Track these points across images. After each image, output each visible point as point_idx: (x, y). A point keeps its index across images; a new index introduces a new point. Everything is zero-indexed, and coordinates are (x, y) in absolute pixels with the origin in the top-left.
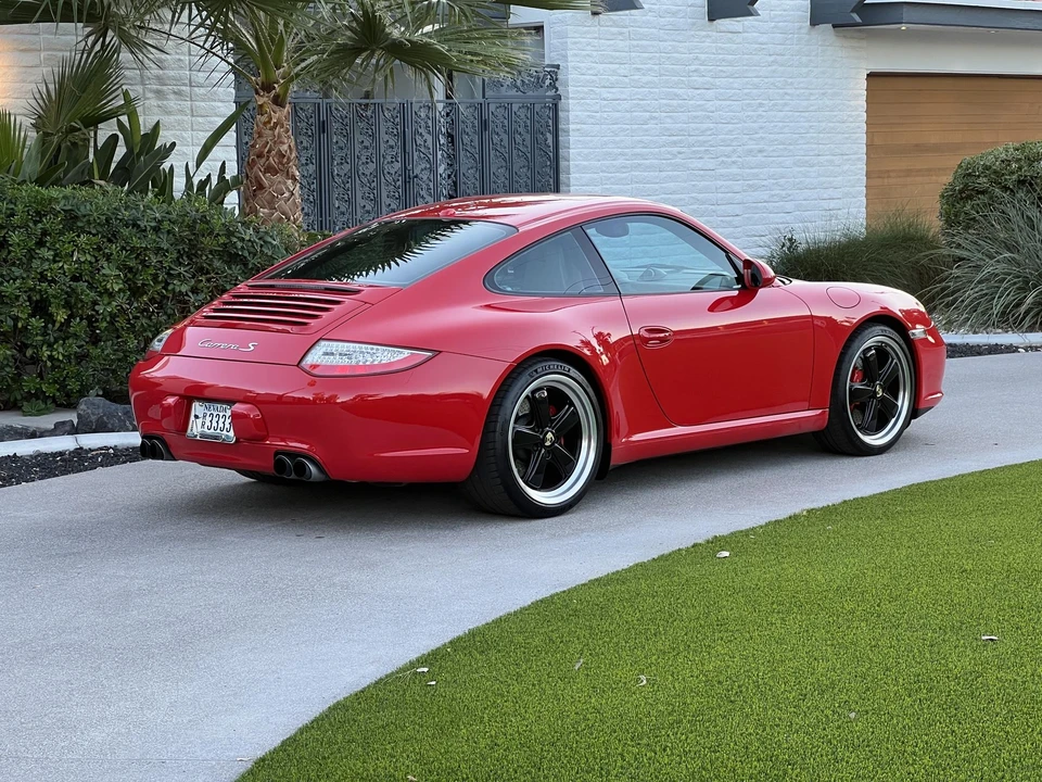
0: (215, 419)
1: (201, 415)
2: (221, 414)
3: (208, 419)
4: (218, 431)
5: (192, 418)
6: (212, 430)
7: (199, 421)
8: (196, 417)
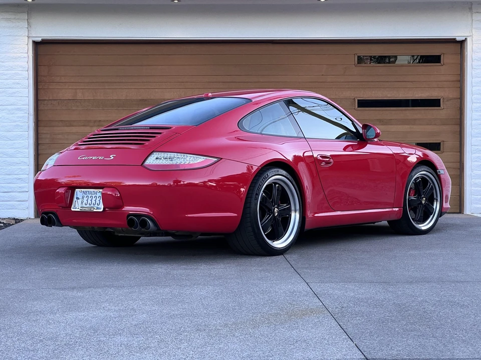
0: (90, 199)
1: (80, 197)
2: (93, 196)
3: (85, 199)
4: (92, 205)
5: (75, 199)
6: (88, 205)
7: (80, 201)
8: (78, 198)
